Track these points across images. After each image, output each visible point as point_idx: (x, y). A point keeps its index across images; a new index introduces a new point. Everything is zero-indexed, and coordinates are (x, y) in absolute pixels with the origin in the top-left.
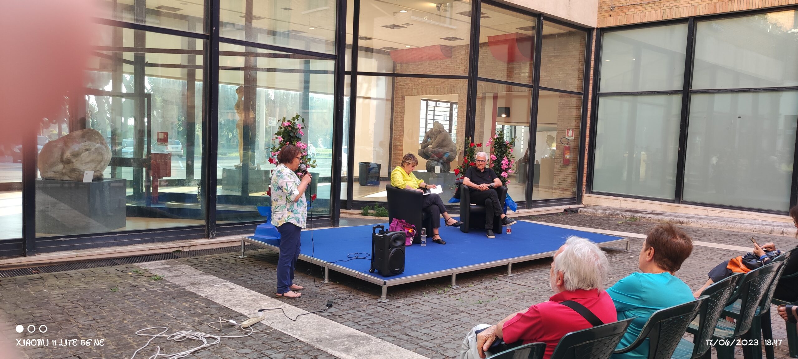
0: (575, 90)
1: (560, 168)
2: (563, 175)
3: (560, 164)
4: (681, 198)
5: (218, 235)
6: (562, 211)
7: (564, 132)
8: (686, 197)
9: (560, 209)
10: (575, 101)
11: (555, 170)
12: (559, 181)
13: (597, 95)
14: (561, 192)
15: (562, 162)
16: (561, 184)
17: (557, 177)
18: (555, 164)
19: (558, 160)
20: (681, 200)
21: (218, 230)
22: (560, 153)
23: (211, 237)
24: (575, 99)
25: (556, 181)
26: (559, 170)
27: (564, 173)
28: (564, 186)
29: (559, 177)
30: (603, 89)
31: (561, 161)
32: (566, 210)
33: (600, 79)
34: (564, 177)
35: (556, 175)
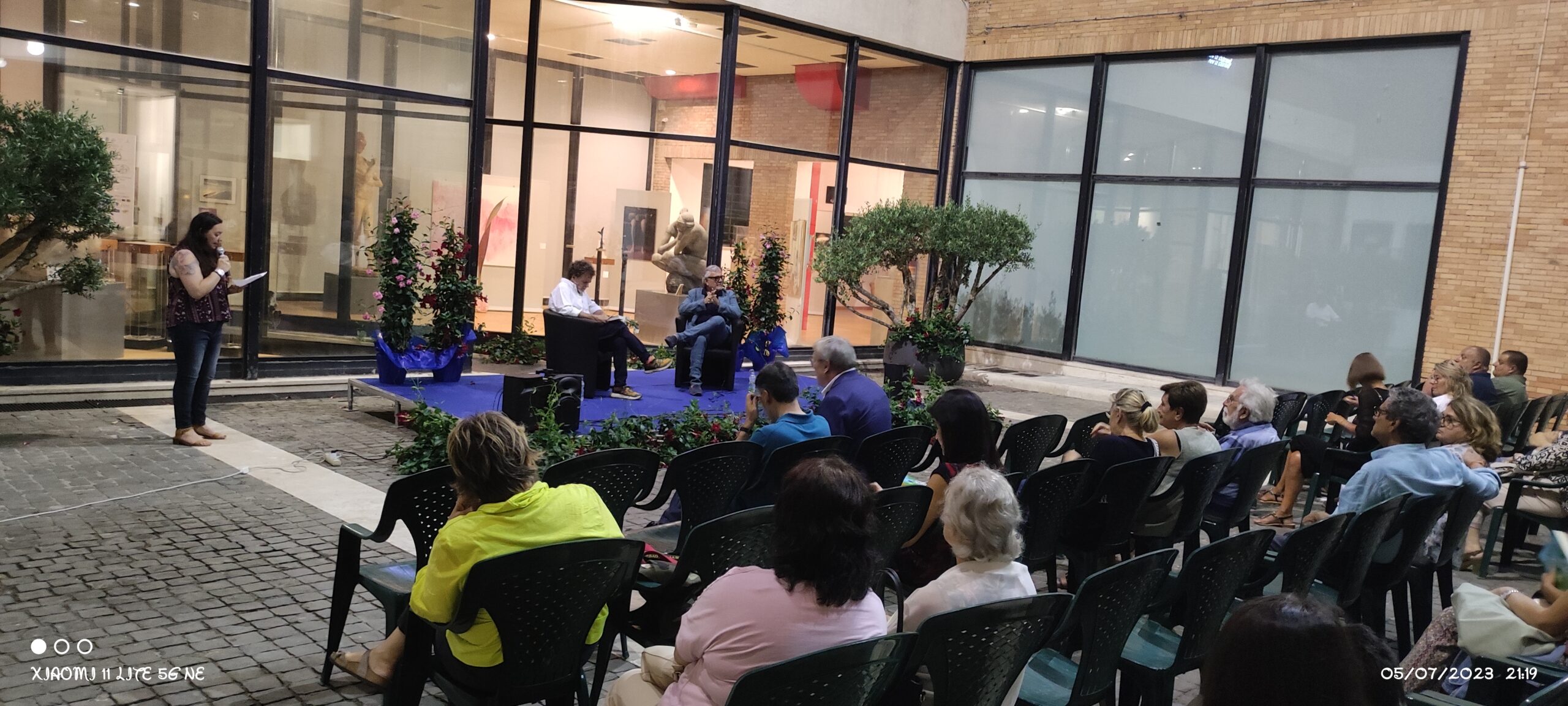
0: (929, 167)
4: (1073, 352)
5: (262, 375)
8: (1080, 351)
10: (928, 183)
13: (960, 176)
20: (1072, 355)
21: (263, 367)
23: (249, 377)
24: (928, 179)
30: (971, 166)
33: (967, 148)
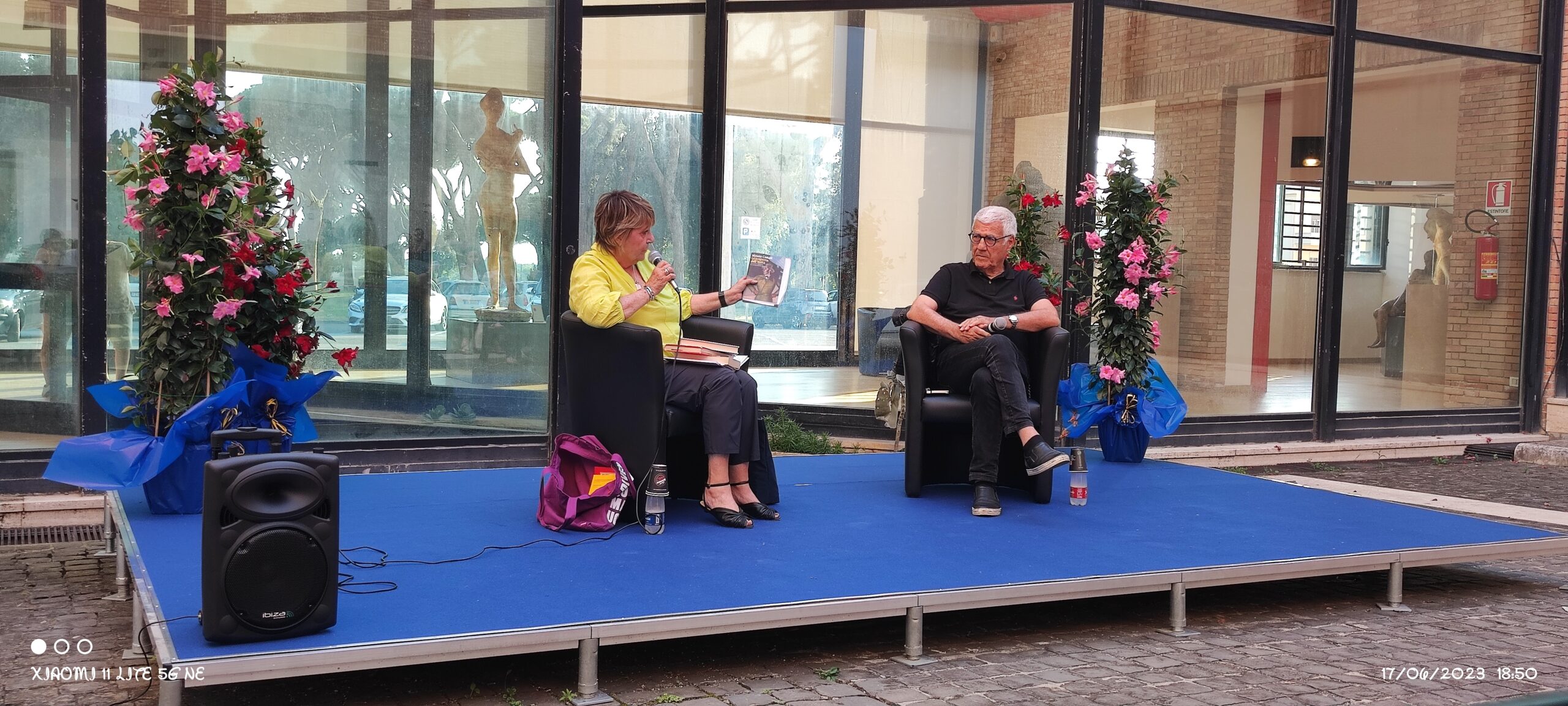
0: (1519, 51)
1: (1466, 313)
2: (1478, 336)
3: (1465, 299)
6: (1460, 451)
7: (1478, 191)
9: (1453, 444)
11: (1450, 320)
12: (1462, 356)
14: (1470, 392)
15: (1472, 292)
16: (1469, 364)
17: (1455, 342)
18: (1452, 299)
19: (1460, 285)
22: (1464, 263)
24: (1510, 84)
25: (1455, 356)
26: (1464, 321)
27: (1479, 328)
28: (1479, 372)
29: (1463, 342)
31: (1468, 289)
32: (1470, 449)
34: (1479, 343)
35: (1454, 335)
